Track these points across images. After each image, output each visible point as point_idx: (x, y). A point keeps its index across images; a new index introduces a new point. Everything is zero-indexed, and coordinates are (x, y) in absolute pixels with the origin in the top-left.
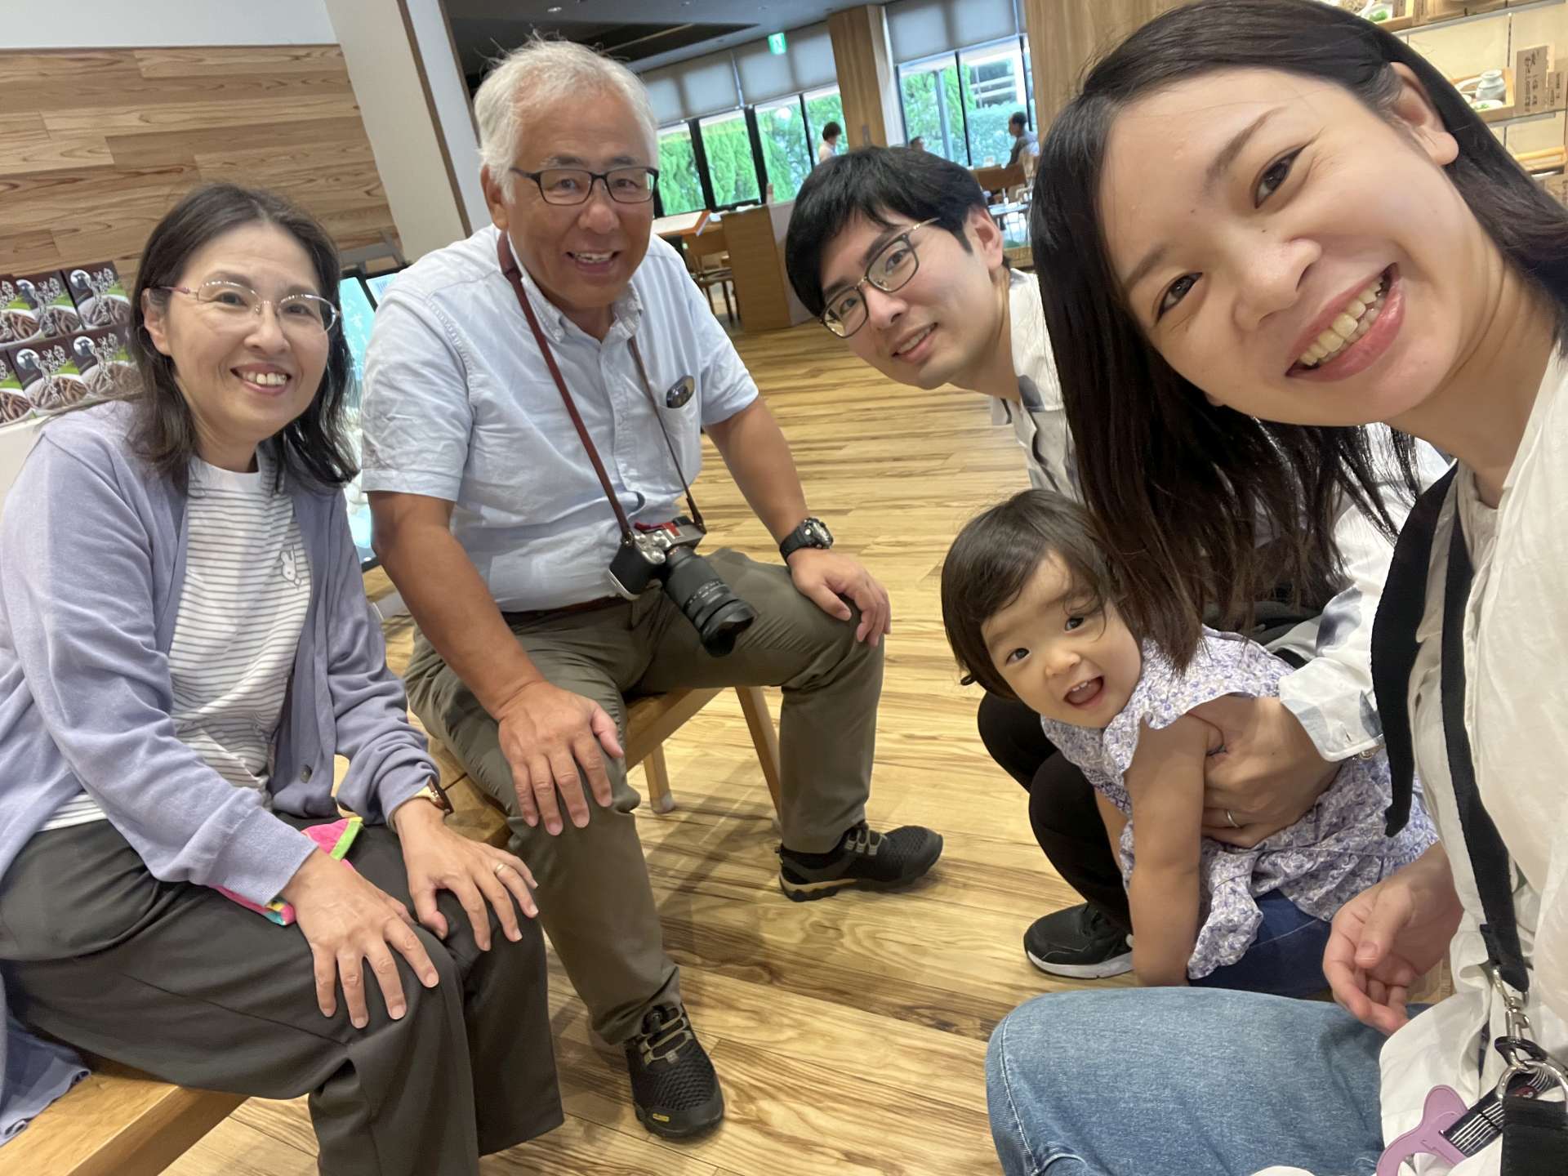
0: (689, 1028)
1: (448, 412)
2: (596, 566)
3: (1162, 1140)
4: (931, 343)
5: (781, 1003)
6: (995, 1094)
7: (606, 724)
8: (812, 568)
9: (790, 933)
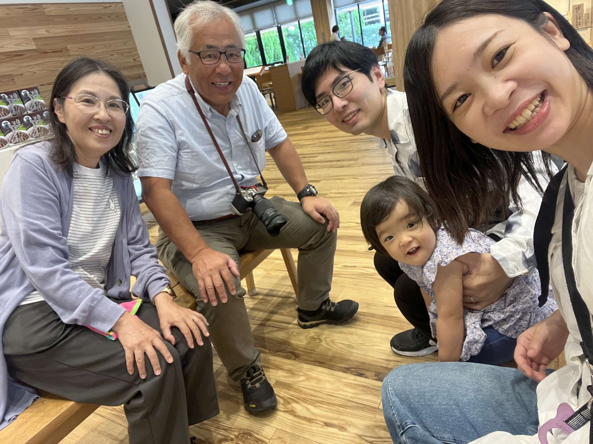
0: (264, 375)
1: (169, 146)
2: (227, 202)
3: (450, 420)
4: (357, 117)
5: (299, 367)
6: (386, 402)
7: (233, 264)
8: (310, 204)
9: (302, 341)
